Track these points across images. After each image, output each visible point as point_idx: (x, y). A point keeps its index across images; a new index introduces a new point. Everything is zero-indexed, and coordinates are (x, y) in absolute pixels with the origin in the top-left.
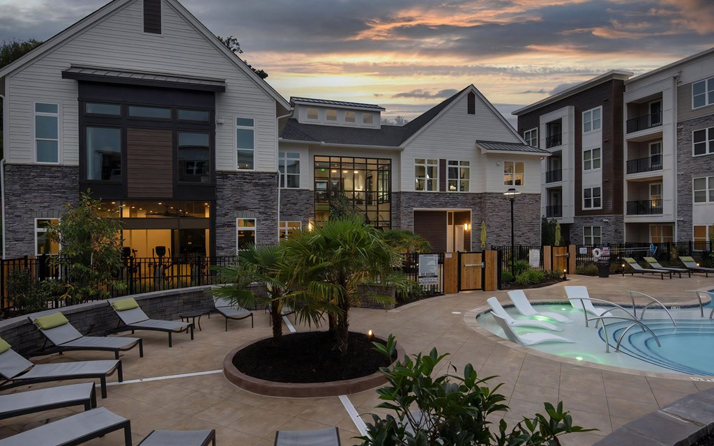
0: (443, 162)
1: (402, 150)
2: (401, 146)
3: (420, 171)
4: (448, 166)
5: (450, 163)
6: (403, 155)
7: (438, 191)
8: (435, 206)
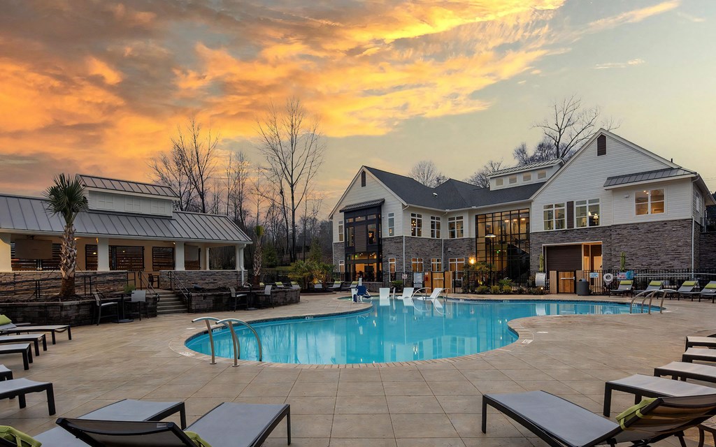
0: (570, 205)
1: (532, 201)
2: (531, 198)
3: (549, 215)
4: (575, 206)
5: (577, 203)
6: (533, 205)
7: (566, 228)
8: (562, 241)
